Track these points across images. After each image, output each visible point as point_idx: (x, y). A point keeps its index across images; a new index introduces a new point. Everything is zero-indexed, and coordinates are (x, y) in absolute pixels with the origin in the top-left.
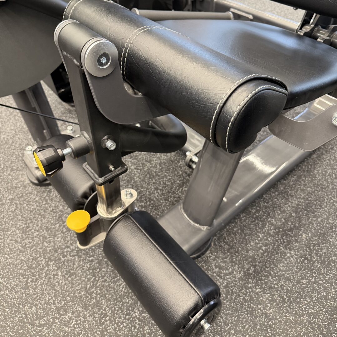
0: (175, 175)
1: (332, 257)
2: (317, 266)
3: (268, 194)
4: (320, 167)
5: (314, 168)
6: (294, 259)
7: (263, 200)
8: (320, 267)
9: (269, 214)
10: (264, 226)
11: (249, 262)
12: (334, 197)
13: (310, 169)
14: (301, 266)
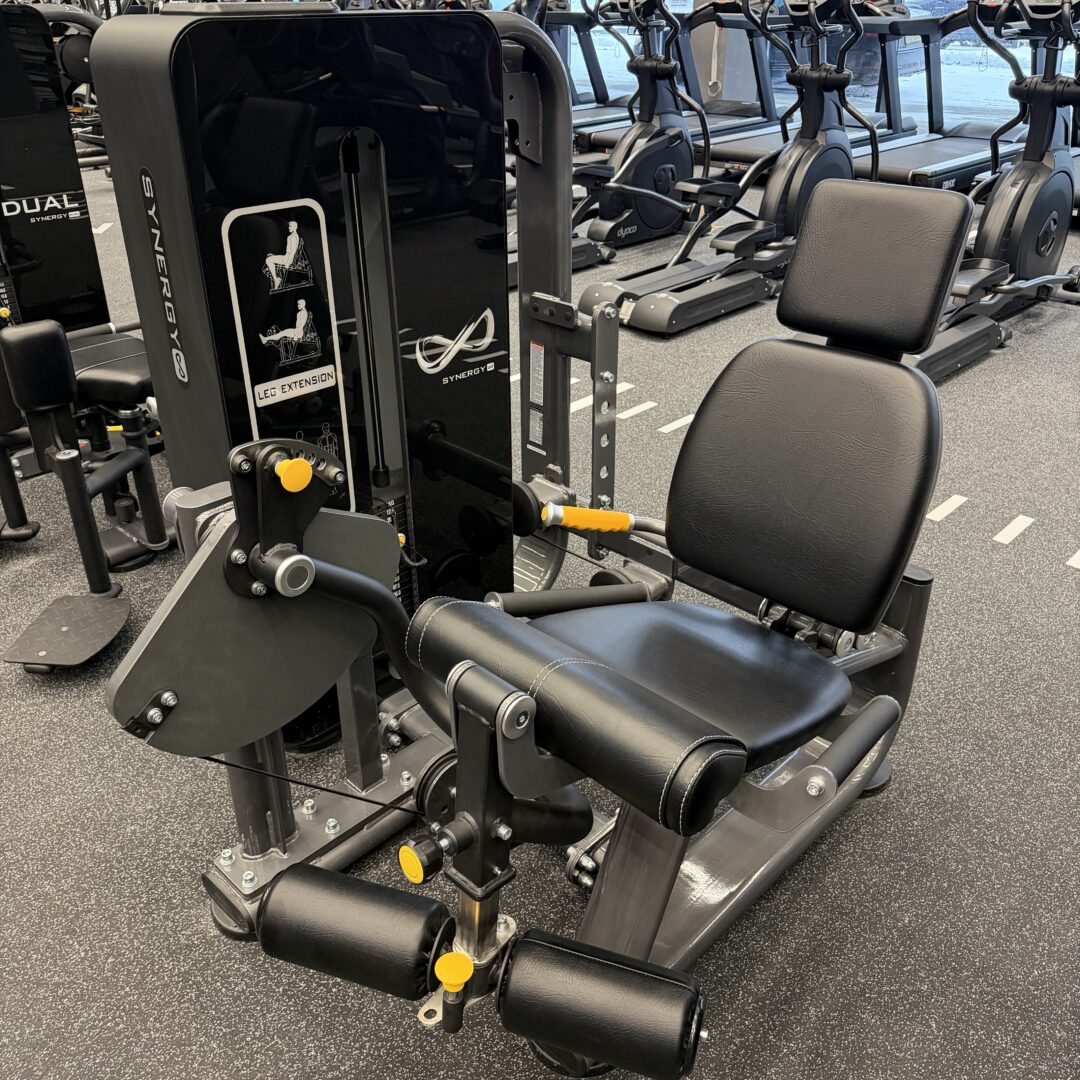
0: (544, 900)
1: (866, 1049)
2: (840, 1067)
3: (738, 932)
4: (834, 870)
5: (825, 873)
6: (795, 1058)
7: (729, 945)
8: (845, 1069)
9: (742, 973)
10: (734, 997)
11: (711, 1070)
12: (864, 930)
13: (817, 875)
14: (811, 1069)
